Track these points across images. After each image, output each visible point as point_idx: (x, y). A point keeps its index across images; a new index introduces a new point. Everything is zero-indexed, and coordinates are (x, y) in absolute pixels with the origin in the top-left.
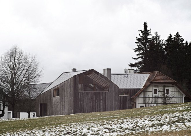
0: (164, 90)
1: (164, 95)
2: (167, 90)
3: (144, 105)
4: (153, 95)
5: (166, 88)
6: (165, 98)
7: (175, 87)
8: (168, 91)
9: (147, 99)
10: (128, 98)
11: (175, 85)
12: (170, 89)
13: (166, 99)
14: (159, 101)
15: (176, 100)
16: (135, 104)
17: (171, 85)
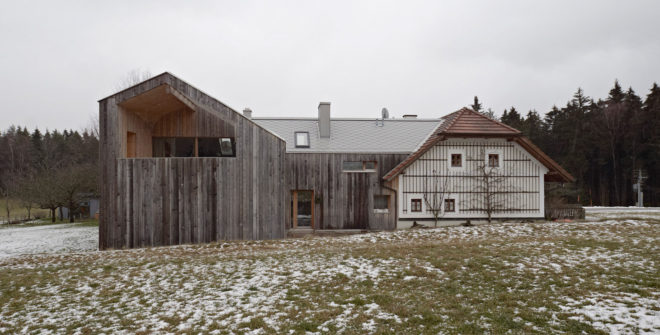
0: (483, 154)
1: (482, 168)
2: (490, 156)
3: (420, 196)
4: (447, 170)
5: (490, 151)
6: (486, 176)
7: (517, 146)
8: (494, 158)
9: (431, 181)
10: (374, 179)
11: (517, 142)
12: (499, 152)
13: (489, 179)
14: (469, 185)
15: (518, 184)
16: (393, 195)
17: (503, 141)
